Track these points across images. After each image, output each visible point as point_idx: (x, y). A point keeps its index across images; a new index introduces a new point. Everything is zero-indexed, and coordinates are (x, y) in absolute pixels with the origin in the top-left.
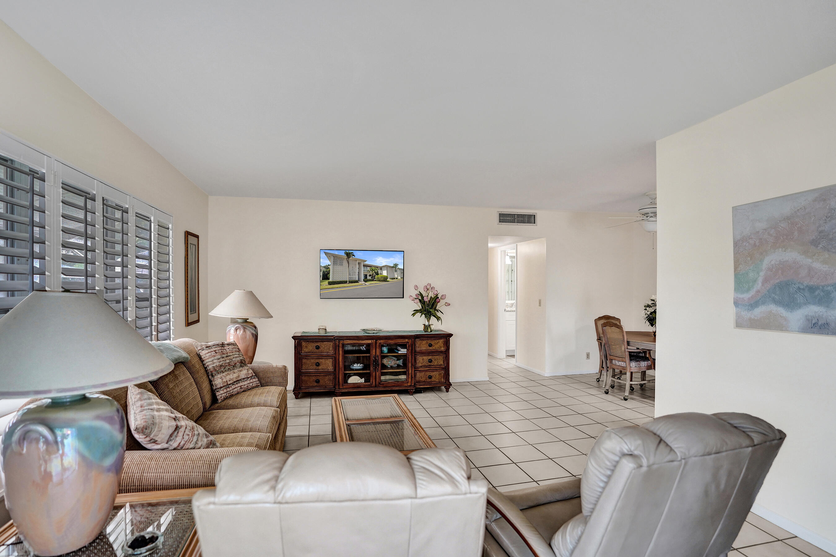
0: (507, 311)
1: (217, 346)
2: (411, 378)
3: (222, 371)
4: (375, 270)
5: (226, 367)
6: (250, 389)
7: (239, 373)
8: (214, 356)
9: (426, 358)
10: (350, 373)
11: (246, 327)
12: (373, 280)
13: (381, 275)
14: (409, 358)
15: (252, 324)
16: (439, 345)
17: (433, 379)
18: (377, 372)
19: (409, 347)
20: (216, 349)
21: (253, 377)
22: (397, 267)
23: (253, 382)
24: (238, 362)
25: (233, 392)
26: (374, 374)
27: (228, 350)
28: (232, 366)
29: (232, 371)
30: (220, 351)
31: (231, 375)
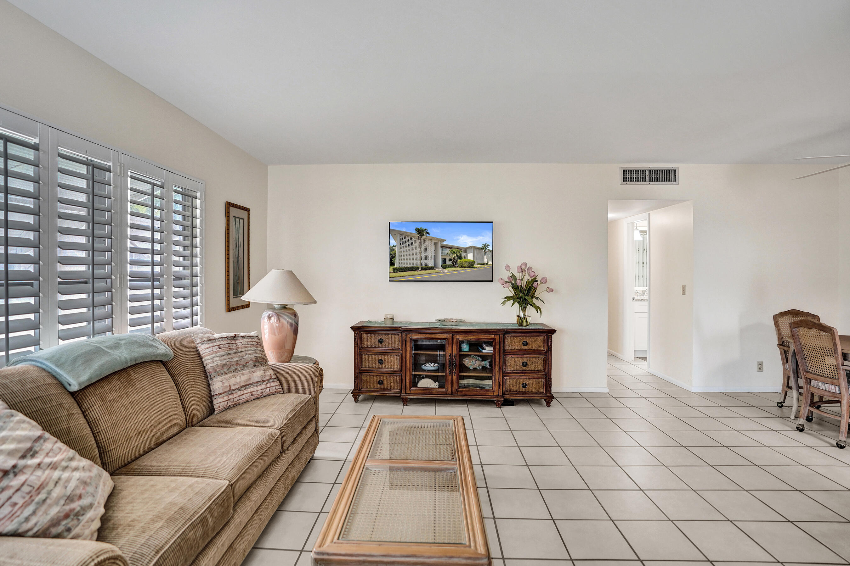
0: (636, 300)
1: (224, 339)
2: (498, 385)
3: (225, 372)
4: (457, 252)
5: (232, 367)
6: (265, 396)
7: (250, 375)
8: (216, 352)
9: (520, 360)
10: (421, 375)
11: (281, 315)
12: (454, 266)
13: (466, 260)
14: (495, 359)
15: (289, 312)
16: (537, 344)
17: (529, 388)
18: (453, 376)
19: (495, 345)
20: (222, 343)
21: (271, 381)
22: (487, 249)
23: (270, 387)
24: (251, 360)
25: (239, 400)
26: (450, 377)
27: (240, 344)
28: (242, 366)
29: (240, 373)
30: (227, 345)
31: (238, 377)
